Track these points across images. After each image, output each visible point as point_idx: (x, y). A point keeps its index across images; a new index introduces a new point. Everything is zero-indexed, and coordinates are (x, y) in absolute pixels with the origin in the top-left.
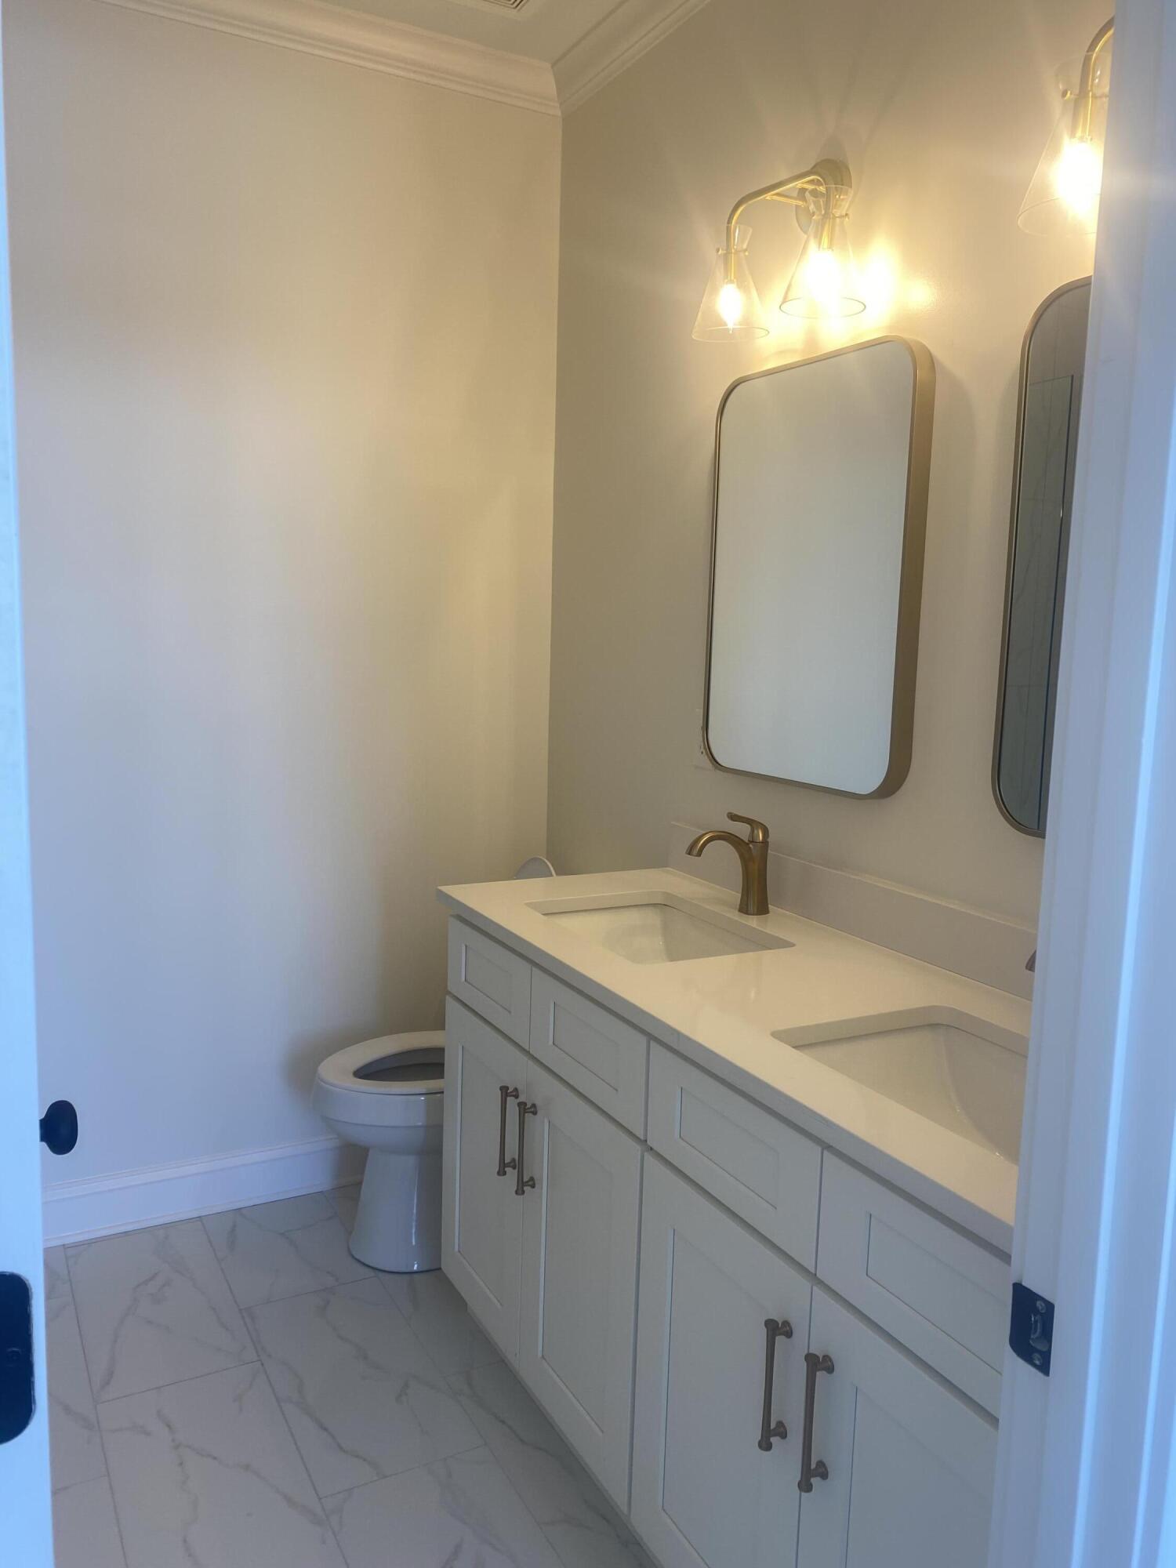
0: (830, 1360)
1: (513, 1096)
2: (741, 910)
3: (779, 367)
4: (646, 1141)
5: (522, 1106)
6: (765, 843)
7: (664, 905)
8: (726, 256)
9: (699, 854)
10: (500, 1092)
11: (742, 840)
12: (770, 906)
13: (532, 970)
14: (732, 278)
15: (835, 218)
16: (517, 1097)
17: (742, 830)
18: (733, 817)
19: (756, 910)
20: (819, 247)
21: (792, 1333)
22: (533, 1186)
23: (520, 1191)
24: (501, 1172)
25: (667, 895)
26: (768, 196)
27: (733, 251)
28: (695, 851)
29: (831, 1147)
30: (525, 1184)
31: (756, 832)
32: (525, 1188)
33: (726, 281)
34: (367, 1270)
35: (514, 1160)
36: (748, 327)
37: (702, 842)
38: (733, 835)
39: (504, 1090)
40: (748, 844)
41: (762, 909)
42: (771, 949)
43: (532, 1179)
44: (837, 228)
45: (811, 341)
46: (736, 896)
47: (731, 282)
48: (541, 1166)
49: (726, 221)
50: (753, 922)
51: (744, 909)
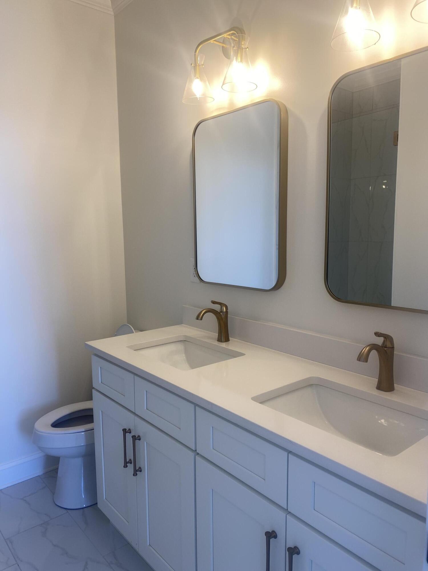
0: (298, 548)
1: (128, 432)
2: (218, 341)
3: (218, 115)
4: (196, 450)
5: (134, 438)
6: (227, 312)
7: (185, 341)
8: (195, 67)
9: (201, 319)
10: (122, 432)
11: (218, 311)
12: (230, 338)
13: (134, 377)
14: (198, 76)
15: (242, 49)
16: (130, 433)
17: (217, 307)
18: (214, 302)
19: (224, 341)
20: (237, 61)
21: (277, 536)
22: (141, 471)
23: (135, 474)
24: (126, 466)
25: (186, 336)
26: (212, 41)
27: (198, 65)
28: (200, 318)
29: (291, 452)
30: (137, 471)
31: (223, 308)
32: (137, 473)
33: (195, 78)
34: (63, 510)
35: (130, 460)
36: (205, 97)
37: (202, 314)
38: (214, 310)
39: (125, 431)
40: (220, 313)
41: (227, 340)
42: (236, 357)
43: (140, 468)
44: (244, 54)
45: (231, 104)
46: (216, 335)
47: (198, 78)
48: (144, 462)
49: (194, 52)
50: (224, 345)
51: (220, 340)
